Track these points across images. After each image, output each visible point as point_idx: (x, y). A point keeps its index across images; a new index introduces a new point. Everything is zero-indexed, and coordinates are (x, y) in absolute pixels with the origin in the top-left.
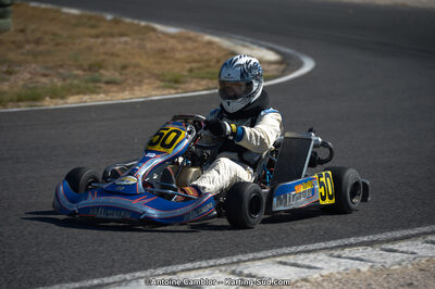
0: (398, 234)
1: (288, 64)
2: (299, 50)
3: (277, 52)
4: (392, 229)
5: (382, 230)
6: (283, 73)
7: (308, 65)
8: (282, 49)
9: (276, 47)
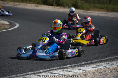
0: (41, 71)
1: (12, 25)
2: (15, 22)
3: (9, 22)
4: (40, 70)
5: (37, 70)
6: (11, 28)
7: (17, 26)
8: (10, 21)
9: (8, 20)
